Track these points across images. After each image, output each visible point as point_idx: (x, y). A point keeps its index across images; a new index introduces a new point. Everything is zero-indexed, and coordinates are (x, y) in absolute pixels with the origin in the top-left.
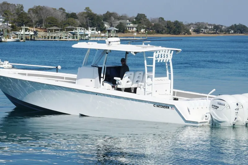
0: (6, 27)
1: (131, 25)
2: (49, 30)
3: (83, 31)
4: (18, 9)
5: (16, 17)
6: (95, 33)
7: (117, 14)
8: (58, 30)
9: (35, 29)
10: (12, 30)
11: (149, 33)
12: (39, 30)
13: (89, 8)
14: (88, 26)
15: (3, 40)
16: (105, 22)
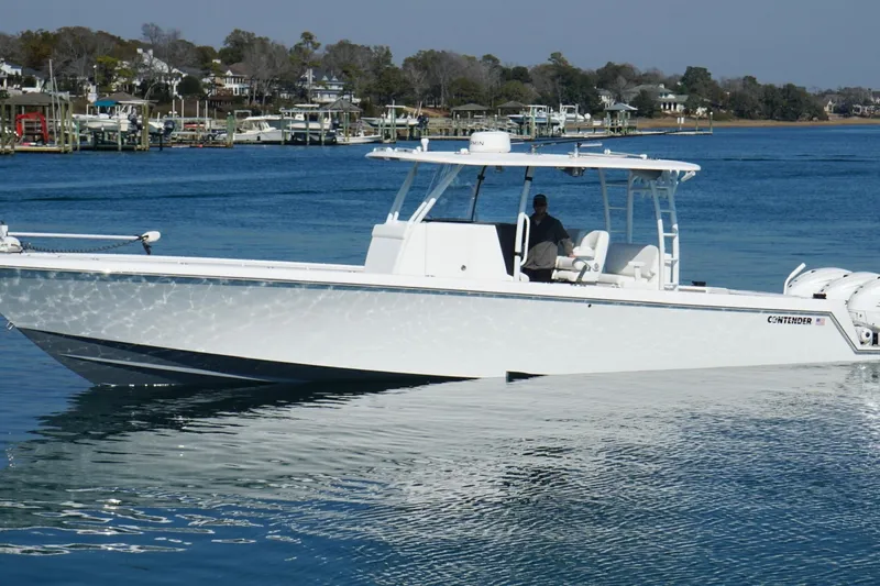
0: (345, 106)
1: (671, 97)
2: (458, 112)
3: (544, 115)
4: (377, 60)
5: (373, 80)
6: (576, 118)
7: (632, 69)
8: (480, 112)
9: (421, 112)
10: (361, 115)
11: (716, 118)
12: (430, 113)
13: (560, 54)
14: (558, 103)
15: (339, 139)
16: (602, 91)
